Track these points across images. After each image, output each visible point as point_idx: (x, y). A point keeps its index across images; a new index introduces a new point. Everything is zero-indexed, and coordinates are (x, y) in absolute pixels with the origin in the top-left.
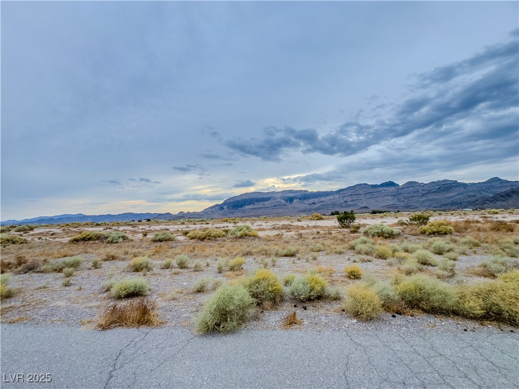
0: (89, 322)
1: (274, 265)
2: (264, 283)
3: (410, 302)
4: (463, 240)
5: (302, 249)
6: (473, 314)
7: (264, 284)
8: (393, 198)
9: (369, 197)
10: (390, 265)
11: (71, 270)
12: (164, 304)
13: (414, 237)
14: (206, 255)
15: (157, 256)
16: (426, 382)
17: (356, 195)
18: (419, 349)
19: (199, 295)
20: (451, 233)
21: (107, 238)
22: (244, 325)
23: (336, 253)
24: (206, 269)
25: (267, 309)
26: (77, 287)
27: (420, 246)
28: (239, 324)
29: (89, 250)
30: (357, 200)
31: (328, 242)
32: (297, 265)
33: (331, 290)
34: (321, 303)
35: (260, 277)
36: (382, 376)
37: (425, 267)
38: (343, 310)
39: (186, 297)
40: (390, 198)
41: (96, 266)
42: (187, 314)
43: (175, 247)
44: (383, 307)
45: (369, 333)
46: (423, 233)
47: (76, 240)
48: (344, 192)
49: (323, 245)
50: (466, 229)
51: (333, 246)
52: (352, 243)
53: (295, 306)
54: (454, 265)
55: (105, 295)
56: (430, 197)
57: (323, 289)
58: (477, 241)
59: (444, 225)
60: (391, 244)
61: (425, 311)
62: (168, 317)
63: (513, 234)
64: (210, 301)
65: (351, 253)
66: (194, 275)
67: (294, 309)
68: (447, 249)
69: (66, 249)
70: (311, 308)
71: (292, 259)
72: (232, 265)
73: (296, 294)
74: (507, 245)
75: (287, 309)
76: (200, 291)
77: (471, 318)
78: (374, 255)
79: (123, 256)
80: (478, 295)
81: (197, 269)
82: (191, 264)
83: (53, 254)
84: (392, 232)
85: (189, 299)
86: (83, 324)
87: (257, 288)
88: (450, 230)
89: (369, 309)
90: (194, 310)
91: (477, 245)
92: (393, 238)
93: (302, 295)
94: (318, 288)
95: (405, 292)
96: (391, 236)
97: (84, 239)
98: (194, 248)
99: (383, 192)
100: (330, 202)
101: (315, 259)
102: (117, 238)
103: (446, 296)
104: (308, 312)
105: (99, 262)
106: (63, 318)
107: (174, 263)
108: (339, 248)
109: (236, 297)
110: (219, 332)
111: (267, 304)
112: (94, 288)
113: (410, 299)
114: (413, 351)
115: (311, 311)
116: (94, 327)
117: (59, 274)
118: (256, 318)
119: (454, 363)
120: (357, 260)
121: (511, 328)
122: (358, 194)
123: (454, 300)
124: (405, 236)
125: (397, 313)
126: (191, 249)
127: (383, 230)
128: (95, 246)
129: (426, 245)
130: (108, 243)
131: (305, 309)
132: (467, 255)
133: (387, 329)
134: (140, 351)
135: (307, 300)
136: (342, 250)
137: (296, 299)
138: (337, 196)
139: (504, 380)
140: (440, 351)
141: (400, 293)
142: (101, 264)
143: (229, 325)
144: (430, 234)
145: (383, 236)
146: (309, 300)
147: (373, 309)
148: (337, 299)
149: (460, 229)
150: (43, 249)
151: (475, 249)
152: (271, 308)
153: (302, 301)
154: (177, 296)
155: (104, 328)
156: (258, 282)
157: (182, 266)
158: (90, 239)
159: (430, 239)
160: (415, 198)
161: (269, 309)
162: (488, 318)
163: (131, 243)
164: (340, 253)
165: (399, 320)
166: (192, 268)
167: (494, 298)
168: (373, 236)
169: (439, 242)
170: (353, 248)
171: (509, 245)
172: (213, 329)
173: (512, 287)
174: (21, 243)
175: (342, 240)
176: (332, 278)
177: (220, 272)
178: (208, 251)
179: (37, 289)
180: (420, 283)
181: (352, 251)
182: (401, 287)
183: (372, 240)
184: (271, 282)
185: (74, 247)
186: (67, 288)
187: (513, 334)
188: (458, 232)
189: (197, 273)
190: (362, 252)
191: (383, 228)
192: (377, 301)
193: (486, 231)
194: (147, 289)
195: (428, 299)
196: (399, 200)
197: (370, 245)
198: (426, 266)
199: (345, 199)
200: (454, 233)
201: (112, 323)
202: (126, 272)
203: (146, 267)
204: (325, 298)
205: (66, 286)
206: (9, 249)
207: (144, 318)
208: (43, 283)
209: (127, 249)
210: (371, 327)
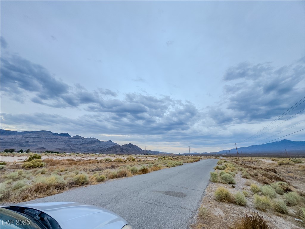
8: (65, 143)
9: (48, 141)
17: (39, 138)
30: (38, 142)
40: (63, 143)
48: (29, 134)
99: (60, 139)
100: (9, 141)
122: (41, 138)
138: (20, 136)
160: (78, 145)
196: (68, 145)
199: (27, 140)
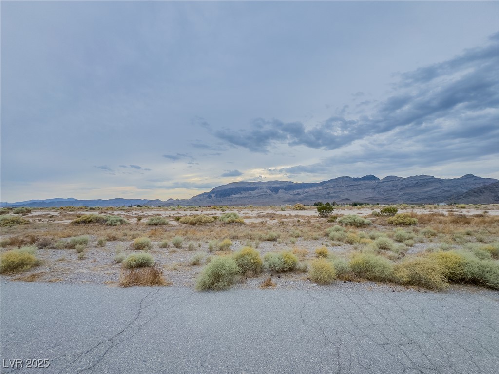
0: (112, 283)
1: (257, 247)
2: (247, 257)
3: (359, 273)
4: (424, 230)
5: (283, 234)
6: (402, 281)
7: (248, 257)
8: (373, 191)
9: (350, 189)
10: (356, 249)
11: (81, 246)
12: (168, 273)
13: (382, 227)
14: (198, 237)
15: (153, 238)
17: (338, 187)
19: (195, 267)
20: (414, 224)
21: (106, 221)
22: (231, 286)
23: (312, 238)
24: (198, 249)
25: (250, 277)
26: (91, 260)
27: (385, 234)
28: (228, 285)
29: (91, 231)
30: (339, 192)
31: (306, 229)
32: (277, 247)
33: (301, 265)
34: (292, 274)
35: (245, 252)
37: (383, 251)
38: (308, 279)
39: (184, 268)
40: (370, 191)
41: (101, 244)
42: (187, 279)
43: (169, 231)
44: (337, 275)
45: (324, 292)
46: (391, 223)
47: (78, 223)
48: (328, 184)
49: (302, 231)
50: (429, 221)
51: (311, 233)
52: (327, 230)
53: (272, 275)
55: (117, 266)
56: (408, 191)
57: (294, 263)
58: (435, 231)
59: (409, 217)
60: (361, 232)
61: (369, 279)
62: (173, 281)
63: (468, 226)
65: (325, 239)
66: (189, 253)
67: (270, 277)
68: (407, 237)
69: (68, 230)
70: (284, 276)
71: (273, 243)
72: (221, 245)
73: (272, 266)
74: (458, 235)
75: (264, 277)
76: (196, 264)
77: (401, 284)
78: (345, 241)
79: (123, 237)
80: (407, 267)
81: (191, 249)
82: (186, 244)
83: (58, 234)
84: (363, 222)
85: (187, 269)
86: (107, 284)
87: (242, 261)
88: (414, 221)
89: (326, 276)
90: (193, 276)
91: (434, 235)
92: (364, 228)
93: (277, 267)
94: (290, 262)
95: (356, 265)
96: (361, 225)
97: (84, 222)
98: (186, 232)
99: (364, 185)
100: (313, 193)
101: (293, 243)
102: (115, 221)
103: (384, 268)
104: (281, 279)
105: (104, 242)
106: (89, 280)
107: (171, 244)
108: (315, 234)
109: (226, 265)
110: (214, 289)
111: (249, 273)
112: (105, 261)
113: (359, 270)
114: (351, 301)
115: (283, 278)
116: (117, 286)
117: (71, 250)
118: (241, 282)
119: (376, 308)
120: (329, 244)
121: (426, 290)
122: (341, 187)
123: (389, 271)
124: (375, 225)
125: (348, 280)
126: (184, 232)
127: (356, 220)
128: (95, 228)
129: (391, 233)
130: (107, 225)
131: (279, 277)
132: (424, 243)
133: (338, 290)
134: (156, 299)
135: (281, 271)
136: (318, 237)
137: (273, 270)
138: (320, 188)
139: (404, 316)
140: (370, 302)
141: (351, 267)
142: (105, 243)
143: (221, 284)
144: (397, 224)
145: (355, 225)
147: (329, 276)
148: (304, 271)
149: (423, 221)
150: (47, 230)
151: (432, 238)
152: (253, 276)
153: (277, 272)
154: (177, 267)
155: (125, 286)
156: (243, 256)
157: (177, 245)
158: (90, 222)
159: (395, 229)
162: (413, 284)
163: (128, 226)
164: (316, 239)
165: (349, 285)
166: (186, 248)
167: (418, 270)
168: (347, 225)
169: (401, 231)
170: (327, 235)
171: (460, 235)
172: (209, 287)
174: (25, 224)
175: (318, 228)
176: (304, 257)
177: (211, 251)
178: (199, 234)
179: (58, 261)
180: (367, 258)
181: (327, 237)
183: (345, 229)
184: (253, 256)
185: (76, 228)
186: (83, 261)
187: (426, 294)
188: (422, 223)
189: (191, 252)
190: (335, 238)
191: (355, 218)
192: (334, 272)
193: (446, 223)
194: (152, 262)
195: (372, 270)
196: (379, 193)
197: (342, 232)
198: (385, 250)
199: (328, 191)
200: (418, 225)
201: (130, 283)
202: (130, 249)
203: (147, 245)
204: (295, 270)
205: (81, 259)
206: (15, 229)
207: (155, 280)
208: (59, 257)
209: (125, 231)
210: (326, 288)
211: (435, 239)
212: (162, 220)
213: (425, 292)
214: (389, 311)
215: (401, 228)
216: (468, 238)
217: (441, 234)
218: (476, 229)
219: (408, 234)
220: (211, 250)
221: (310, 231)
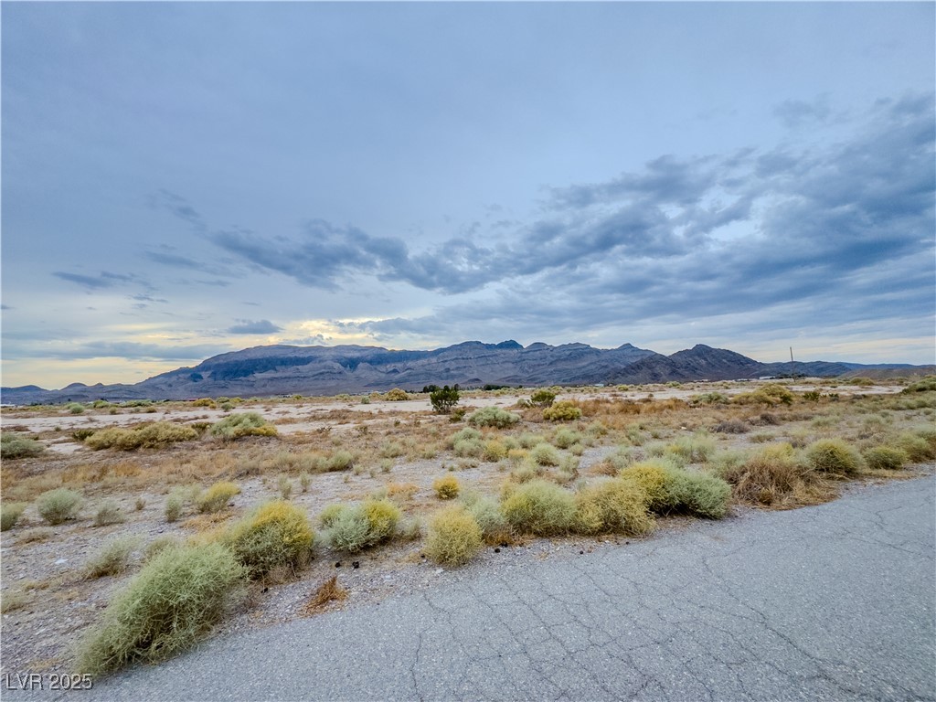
1: (305, 491)
2: (273, 530)
3: (520, 524)
4: (592, 426)
5: (366, 454)
6: (591, 528)
7: (275, 531)
8: (514, 365)
9: (481, 363)
10: (502, 469)
13: (536, 425)
14: (139, 483)
16: (528, 643)
17: (463, 359)
18: (524, 595)
19: (100, 583)
20: (578, 418)
22: (214, 630)
23: (424, 457)
24: (132, 517)
25: (277, 583)
27: (542, 438)
28: (206, 629)
30: (465, 367)
31: (411, 440)
32: (352, 485)
33: (406, 524)
34: (387, 551)
35: (265, 519)
36: (470, 653)
37: (544, 468)
38: (423, 557)
39: (55, 596)
40: (511, 365)
42: (52, 640)
43: (42, 472)
44: (483, 539)
45: (459, 586)
46: (547, 418)
48: (446, 354)
49: (404, 444)
50: (595, 411)
51: (420, 446)
52: (451, 438)
53: (338, 565)
54: (578, 462)
56: (560, 366)
57: (392, 524)
58: (604, 427)
59: (571, 406)
60: (506, 438)
61: (538, 534)
63: (639, 417)
64: (123, 594)
65: (448, 455)
66: (91, 537)
67: (334, 571)
68: (572, 440)
70: (368, 562)
71: (345, 475)
72: (204, 500)
73: (340, 541)
74: (633, 431)
75: (319, 575)
76: (107, 571)
77: (589, 534)
78: (482, 456)
80: (597, 501)
81: (105, 521)
82: (90, 509)
84: (508, 418)
85: (65, 597)
87: (258, 542)
88: (578, 413)
89: (463, 547)
90: (81, 622)
91: (604, 433)
92: (509, 428)
93: (351, 542)
94: (383, 524)
95: (515, 511)
96: (504, 424)
98: (104, 471)
99: (502, 356)
100: (422, 370)
101: (387, 471)
103: (563, 508)
104: (362, 571)
107: (31, 512)
108: (430, 448)
109: (198, 572)
110: (146, 660)
111: (277, 572)
113: (520, 519)
114: (516, 599)
115: (366, 569)
118: (249, 606)
119: (565, 603)
120: (455, 466)
121: (627, 540)
122: (467, 359)
123: (571, 512)
124: (525, 423)
125: (502, 545)
126: (93, 473)
127: (497, 416)
129: (550, 435)
131: (357, 566)
132: (593, 447)
133: (486, 573)
135: (362, 549)
136: (434, 452)
137: (340, 551)
138: (434, 360)
139: (614, 612)
140: (550, 591)
141: (507, 514)
143: (177, 636)
144: (555, 419)
145: (495, 425)
146: (366, 548)
147: (468, 545)
148: (415, 537)
149: (589, 412)
151: (602, 438)
152: (287, 578)
154: (26, 598)
156: (260, 530)
159: (555, 428)
160: (543, 367)
161: (282, 580)
162: (605, 531)
164: (431, 457)
165: (504, 555)
166: (91, 520)
167: (613, 504)
168: (482, 425)
169: (564, 430)
170: (450, 447)
171: (635, 430)
172: (130, 658)
173: (630, 485)
175: (435, 434)
176: (410, 502)
177: (171, 521)
178: (144, 474)
180: (534, 493)
181: (450, 452)
182: (509, 504)
183: (480, 433)
184: (289, 526)
187: (629, 547)
188: (587, 416)
189: (103, 530)
190: (465, 453)
191: (497, 412)
192: (475, 531)
193: (615, 414)
195: (543, 516)
196: (522, 370)
198: (547, 467)
199: (447, 365)
200: (582, 418)
204: (395, 540)
210: (463, 575)
211: (605, 439)
212: (17, 444)
213: (627, 543)
214: (587, 606)
215: (563, 425)
216: (643, 434)
217: (612, 432)
218: (648, 420)
219: (573, 434)
220: (173, 517)
221: (420, 443)
